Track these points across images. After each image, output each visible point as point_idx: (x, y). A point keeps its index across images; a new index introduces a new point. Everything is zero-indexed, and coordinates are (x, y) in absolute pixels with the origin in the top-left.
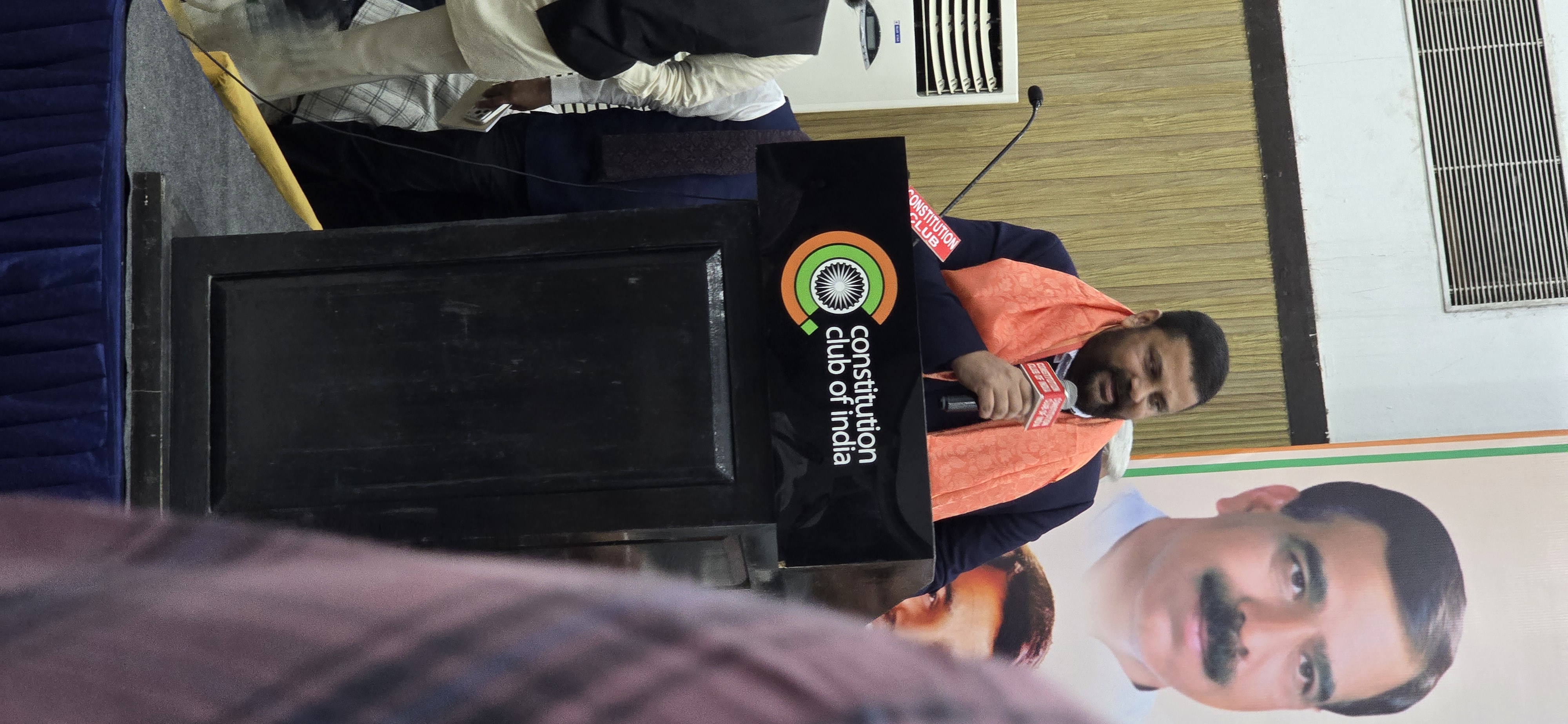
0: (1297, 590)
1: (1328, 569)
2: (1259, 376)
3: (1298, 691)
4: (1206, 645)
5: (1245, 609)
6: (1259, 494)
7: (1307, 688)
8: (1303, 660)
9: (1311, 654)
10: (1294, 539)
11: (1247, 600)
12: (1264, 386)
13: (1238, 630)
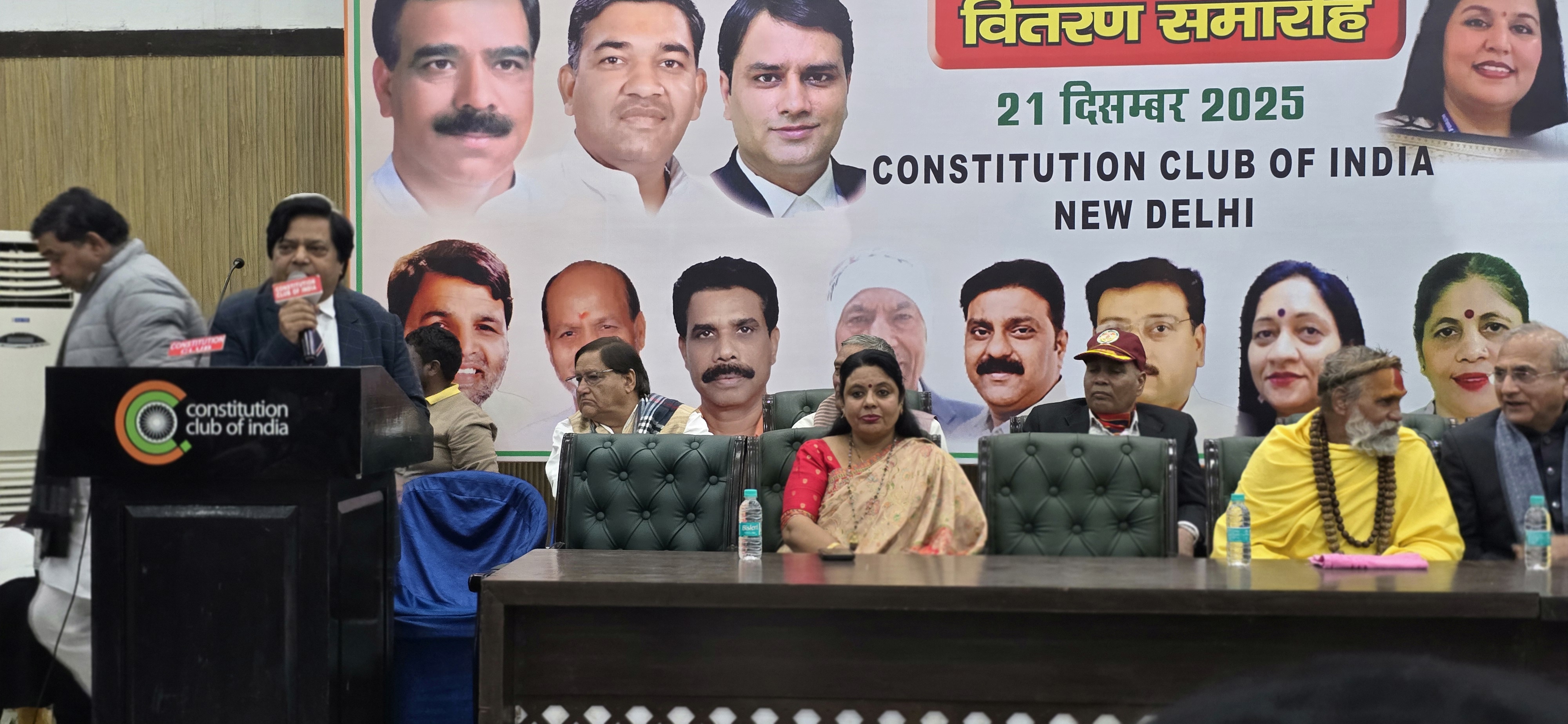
0: (449, 66)
1: (435, 42)
2: (299, 75)
3: (521, 73)
4: (486, 135)
5: (461, 104)
6: (378, 86)
7: (518, 65)
8: (499, 67)
9: (494, 60)
10: (412, 65)
11: (454, 102)
12: (308, 72)
13: (476, 110)
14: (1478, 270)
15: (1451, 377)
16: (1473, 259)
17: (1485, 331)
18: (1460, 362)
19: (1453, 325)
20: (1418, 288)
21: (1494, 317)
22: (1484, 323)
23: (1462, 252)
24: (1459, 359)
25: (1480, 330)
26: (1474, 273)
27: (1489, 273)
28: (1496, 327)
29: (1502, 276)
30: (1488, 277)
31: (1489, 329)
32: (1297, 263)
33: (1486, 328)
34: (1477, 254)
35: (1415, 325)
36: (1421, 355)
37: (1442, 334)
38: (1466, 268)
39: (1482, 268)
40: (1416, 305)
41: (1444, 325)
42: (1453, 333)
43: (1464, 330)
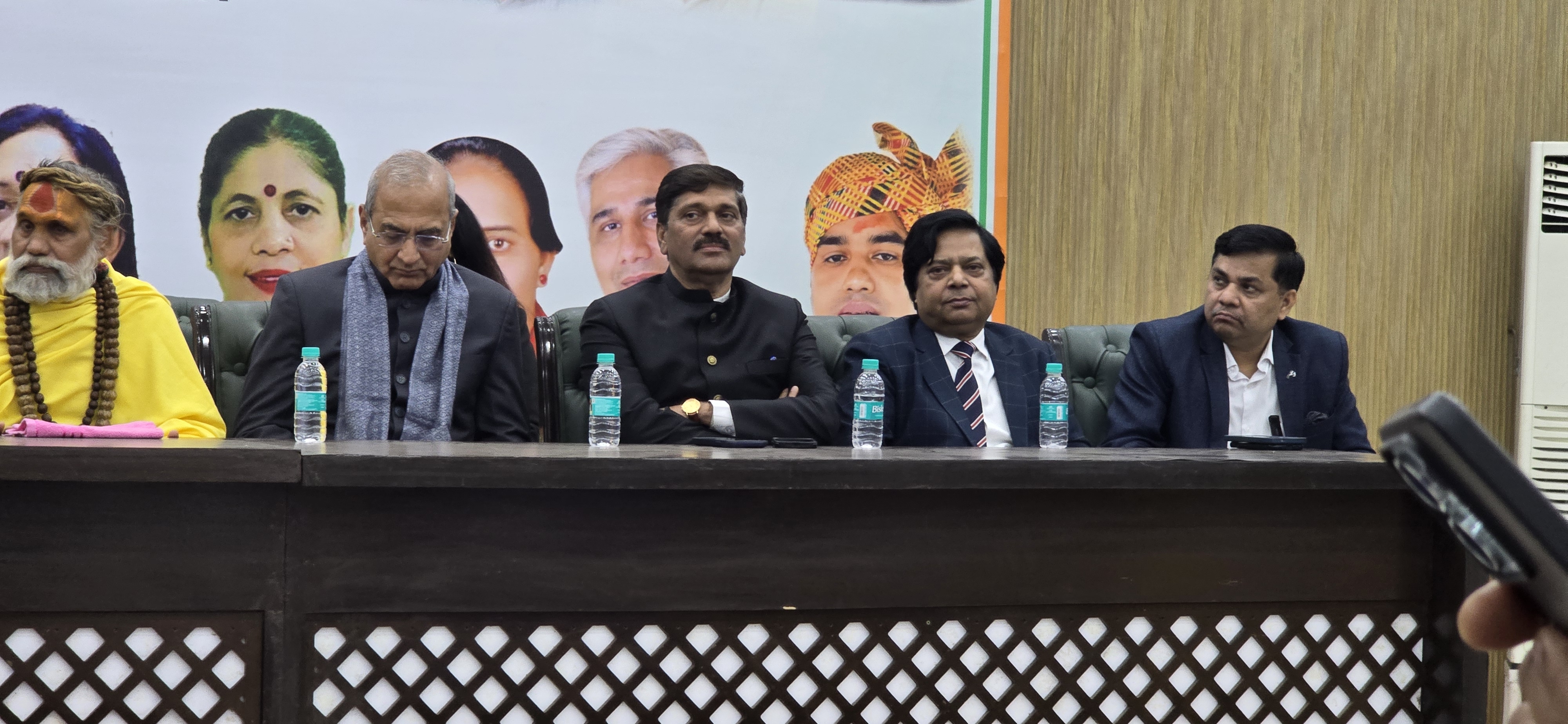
14: (282, 132)
15: (245, 274)
16: (276, 117)
17: (290, 214)
18: (258, 254)
19: (247, 204)
20: (204, 153)
21: (301, 197)
22: (290, 203)
23: (263, 107)
24: (257, 249)
25: (284, 212)
26: (277, 136)
27: (295, 139)
28: (303, 209)
29: (313, 143)
30: (295, 143)
31: (295, 212)
32: (44, 109)
33: (292, 210)
34: (282, 111)
35: (201, 201)
36: (207, 243)
37: (234, 215)
38: (268, 128)
39: (287, 130)
40: (202, 175)
41: (238, 204)
42: (249, 215)
43: (264, 213)
